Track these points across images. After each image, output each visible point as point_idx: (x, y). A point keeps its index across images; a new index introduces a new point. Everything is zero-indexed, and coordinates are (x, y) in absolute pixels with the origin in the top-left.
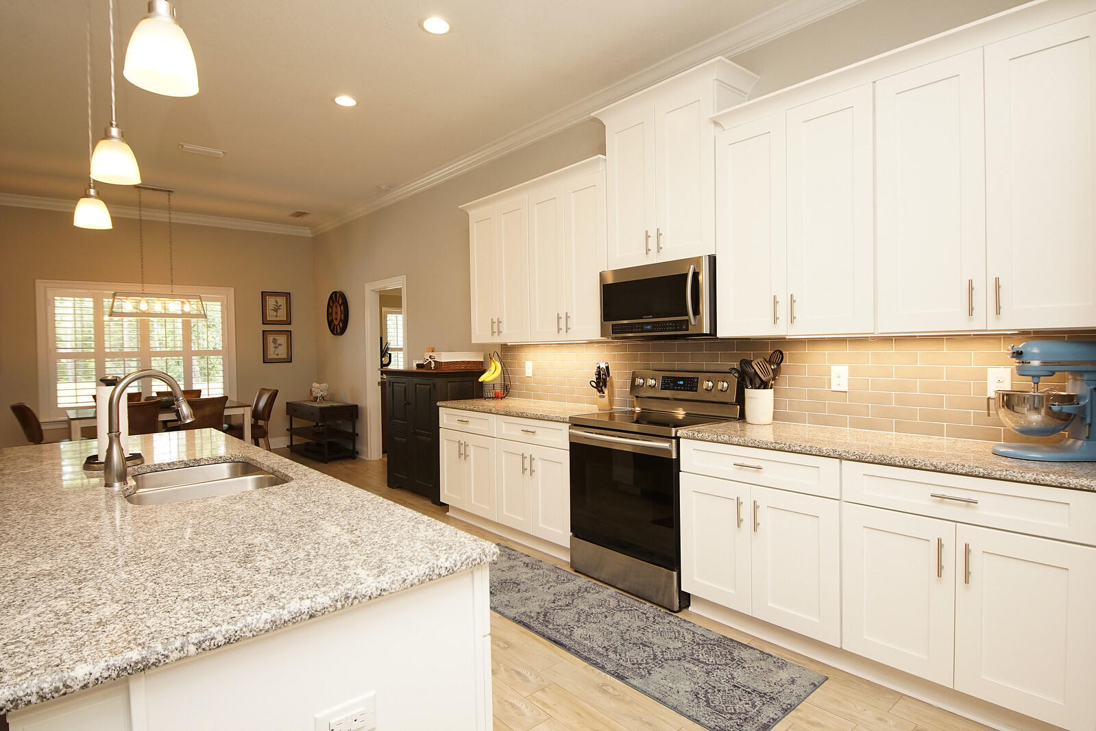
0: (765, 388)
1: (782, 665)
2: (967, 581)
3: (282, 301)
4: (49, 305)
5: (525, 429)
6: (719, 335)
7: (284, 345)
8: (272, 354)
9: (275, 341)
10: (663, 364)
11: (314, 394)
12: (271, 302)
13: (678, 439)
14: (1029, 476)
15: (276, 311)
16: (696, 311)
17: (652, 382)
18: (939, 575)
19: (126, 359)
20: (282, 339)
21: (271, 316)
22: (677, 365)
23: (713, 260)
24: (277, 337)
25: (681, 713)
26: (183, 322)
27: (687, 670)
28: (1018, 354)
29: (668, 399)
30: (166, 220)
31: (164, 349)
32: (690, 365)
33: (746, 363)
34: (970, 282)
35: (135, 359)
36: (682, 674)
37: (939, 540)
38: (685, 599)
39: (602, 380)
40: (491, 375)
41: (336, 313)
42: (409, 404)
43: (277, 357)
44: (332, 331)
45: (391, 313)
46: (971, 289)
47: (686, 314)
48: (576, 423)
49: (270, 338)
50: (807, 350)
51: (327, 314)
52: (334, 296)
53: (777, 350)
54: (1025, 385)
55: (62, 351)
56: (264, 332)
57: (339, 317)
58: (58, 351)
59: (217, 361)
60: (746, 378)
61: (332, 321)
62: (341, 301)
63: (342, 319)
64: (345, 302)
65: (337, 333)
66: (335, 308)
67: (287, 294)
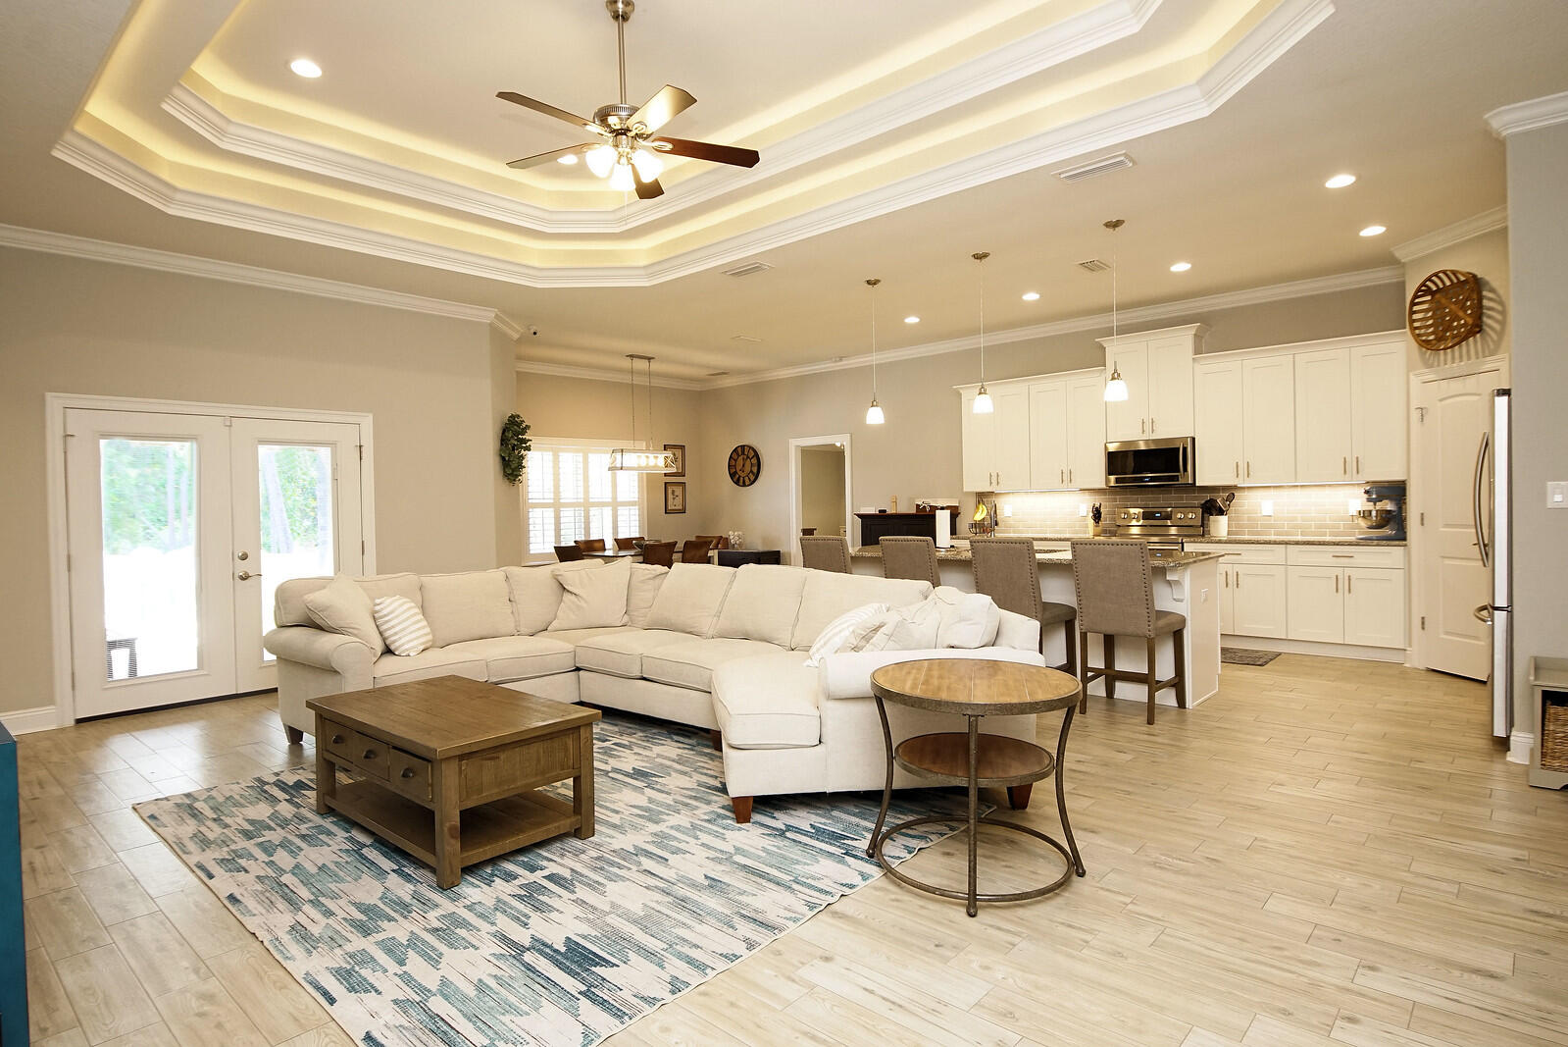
0: (1222, 515)
2: (1349, 592)
3: (679, 453)
6: (1197, 484)
7: (680, 497)
8: (671, 506)
9: (673, 492)
14: (1372, 544)
16: (1185, 470)
18: (1337, 591)
20: (678, 490)
23: (1194, 439)
24: (675, 488)
28: (1367, 492)
32: (1165, 503)
33: (1212, 501)
34: (1344, 458)
37: (1337, 576)
39: (1097, 515)
41: (744, 465)
43: (675, 508)
44: (737, 483)
46: (1344, 462)
47: (1179, 471)
49: (670, 490)
50: (1246, 493)
51: (729, 466)
52: (739, 449)
53: (1231, 492)
54: (1370, 506)
55: (534, 501)
56: (666, 483)
57: (748, 468)
58: (530, 501)
59: (635, 511)
60: (1211, 509)
61: (736, 472)
62: (752, 454)
63: (751, 471)
64: (757, 455)
65: (744, 485)
66: (740, 461)
67: (682, 447)
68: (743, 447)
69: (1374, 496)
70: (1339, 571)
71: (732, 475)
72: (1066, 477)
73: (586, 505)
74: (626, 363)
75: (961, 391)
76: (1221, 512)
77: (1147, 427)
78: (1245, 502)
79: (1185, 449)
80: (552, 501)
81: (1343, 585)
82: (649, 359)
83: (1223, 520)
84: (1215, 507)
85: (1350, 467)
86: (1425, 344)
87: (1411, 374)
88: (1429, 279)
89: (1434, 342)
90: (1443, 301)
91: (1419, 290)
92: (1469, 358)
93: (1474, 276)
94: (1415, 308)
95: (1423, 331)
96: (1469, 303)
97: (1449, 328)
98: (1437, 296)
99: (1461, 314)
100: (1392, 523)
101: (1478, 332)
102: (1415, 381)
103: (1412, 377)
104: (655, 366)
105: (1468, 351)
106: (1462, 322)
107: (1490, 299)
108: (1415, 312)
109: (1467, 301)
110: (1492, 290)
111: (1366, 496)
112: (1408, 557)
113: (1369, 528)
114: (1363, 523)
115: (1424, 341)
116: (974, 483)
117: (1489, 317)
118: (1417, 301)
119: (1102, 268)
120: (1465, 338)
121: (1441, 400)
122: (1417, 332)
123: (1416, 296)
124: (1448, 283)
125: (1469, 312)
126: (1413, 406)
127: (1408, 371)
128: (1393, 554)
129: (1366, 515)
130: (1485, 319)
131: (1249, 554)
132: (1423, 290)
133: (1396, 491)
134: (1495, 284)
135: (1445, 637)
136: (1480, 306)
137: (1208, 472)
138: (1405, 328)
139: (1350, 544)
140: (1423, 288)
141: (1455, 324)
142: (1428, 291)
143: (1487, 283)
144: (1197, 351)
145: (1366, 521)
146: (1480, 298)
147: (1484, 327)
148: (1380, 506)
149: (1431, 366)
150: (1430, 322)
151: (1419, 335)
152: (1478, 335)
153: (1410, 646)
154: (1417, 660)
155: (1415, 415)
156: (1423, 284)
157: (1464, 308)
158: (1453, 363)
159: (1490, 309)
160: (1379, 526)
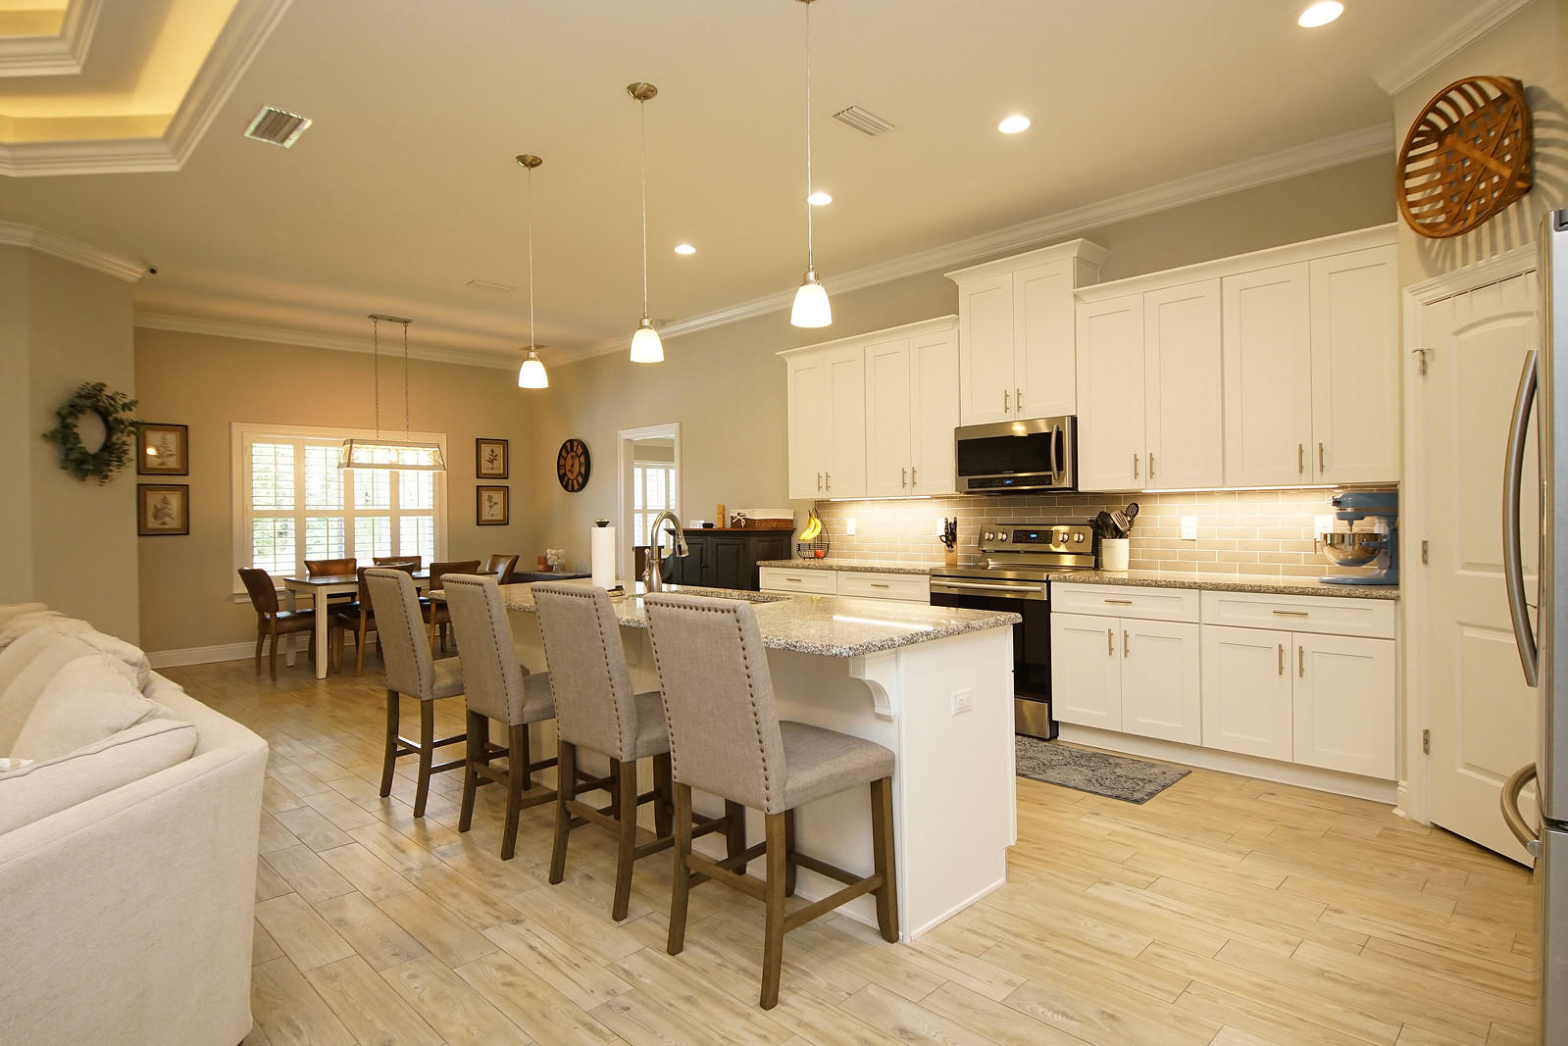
0: (1120, 538)
1: (1153, 766)
2: (1301, 675)
3: (499, 450)
4: (247, 453)
5: (876, 584)
6: (1080, 490)
7: (501, 505)
8: (486, 516)
9: (490, 498)
10: (1012, 518)
11: (550, 563)
12: (486, 450)
13: (1049, 582)
14: (1343, 593)
15: (491, 461)
16: (1060, 467)
17: (1001, 536)
18: (1281, 673)
19: (330, 519)
20: (498, 497)
21: (486, 469)
22: (1027, 519)
23: (1074, 420)
24: (492, 494)
25: (1082, 790)
26: (391, 474)
27: (1075, 770)
28: (1336, 503)
29: (1018, 552)
30: (400, 355)
31: (371, 508)
32: (1040, 518)
33: (1105, 516)
34: (1301, 446)
35: (336, 519)
36: (1072, 771)
37: (1280, 646)
38: (1055, 726)
39: (950, 536)
40: (808, 534)
41: (572, 466)
42: (706, 566)
43: (493, 518)
44: (566, 487)
45: (652, 467)
46: (1301, 451)
47: (1050, 469)
48: (935, 574)
49: (485, 495)
50: (1159, 504)
51: (558, 466)
52: (568, 444)
53: (1132, 503)
54: (1343, 527)
55: (260, 508)
56: (478, 487)
57: (576, 470)
58: (255, 508)
59: (427, 523)
60: (1104, 529)
61: (565, 474)
62: (580, 451)
63: (580, 473)
64: (586, 453)
65: (573, 490)
66: (569, 461)
67: (505, 443)
68: (571, 441)
69: (1349, 510)
70: (1284, 639)
71: (562, 477)
72: (909, 479)
73: (348, 516)
74: (369, 327)
75: (787, 359)
76: (1119, 534)
77: (1012, 403)
78: (1155, 519)
79: (1060, 435)
80: (292, 508)
81: (1292, 664)
82: (406, 322)
83: (1122, 545)
84: (1106, 525)
85: (1311, 460)
86: (1430, 231)
87: (1405, 293)
88: (1432, 108)
89: (1445, 226)
90: (1461, 147)
91: (1415, 132)
92: (1508, 246)
93: (1518, 84)
94: (1410, 168)
95: (1426, 208)
96: (1507, 142)
97: (1472, 195)
98: (1449, 140)
99: (1493, 164)
100: (1381, 554)
101: (1527, 190)
102: (1409, 299)
103: (1408, 297)
104: (413, 333)
105: (1507, 236)
106: (1496, 179)
107: (1549, 124)
108: (1408, 176)
109: (1503, 138)
110: (1555, 106)
111: (1335, 509)
112: (1400, 619)
113: (1339, 563)
114: (1331, 556)
115: (1425, 226)
116: (802, 489)
117: (1548, 159)
118: (1412, 154)
119: (884, 129)
120: (1500, 206)
121: (1457, 333)
122: (1414, 210)
123: (1410, 145)
124: (1467, 110)
125: (1508, 158)
126: (1409, 347)
127: (1402, 285)
128: (1376, 613)
129: (1334, 541)
130: (1538, 165)
131: (1146, 602)
132: (1424, 132)
133: (1383, 501)
134: (1555, 94)
135: (1462, 770)
136: (1529, 138)
137: (1098, 471)
138: (1396, 220)
139: (1303, 592)
140: (1422, 128)
141: (1482, 186)
142: (1435, 135)
143: (1543, 94)
144: (1082, 281)
145: (1337, 552)
146: (1529, 125)
147: (1538, 181)
148: (1360, 526)
149: (1442, 271)
150: (1439, 190)
151: (1416, 216)
152: (1526, 199)
153: (1405, 779)
154: (1414, 805)
155: (1412, 364)
156: (1423, 120)
157: (1497, 153)
158: (1479, 258)
159: (1547, 143)
160: (1359, 561)
